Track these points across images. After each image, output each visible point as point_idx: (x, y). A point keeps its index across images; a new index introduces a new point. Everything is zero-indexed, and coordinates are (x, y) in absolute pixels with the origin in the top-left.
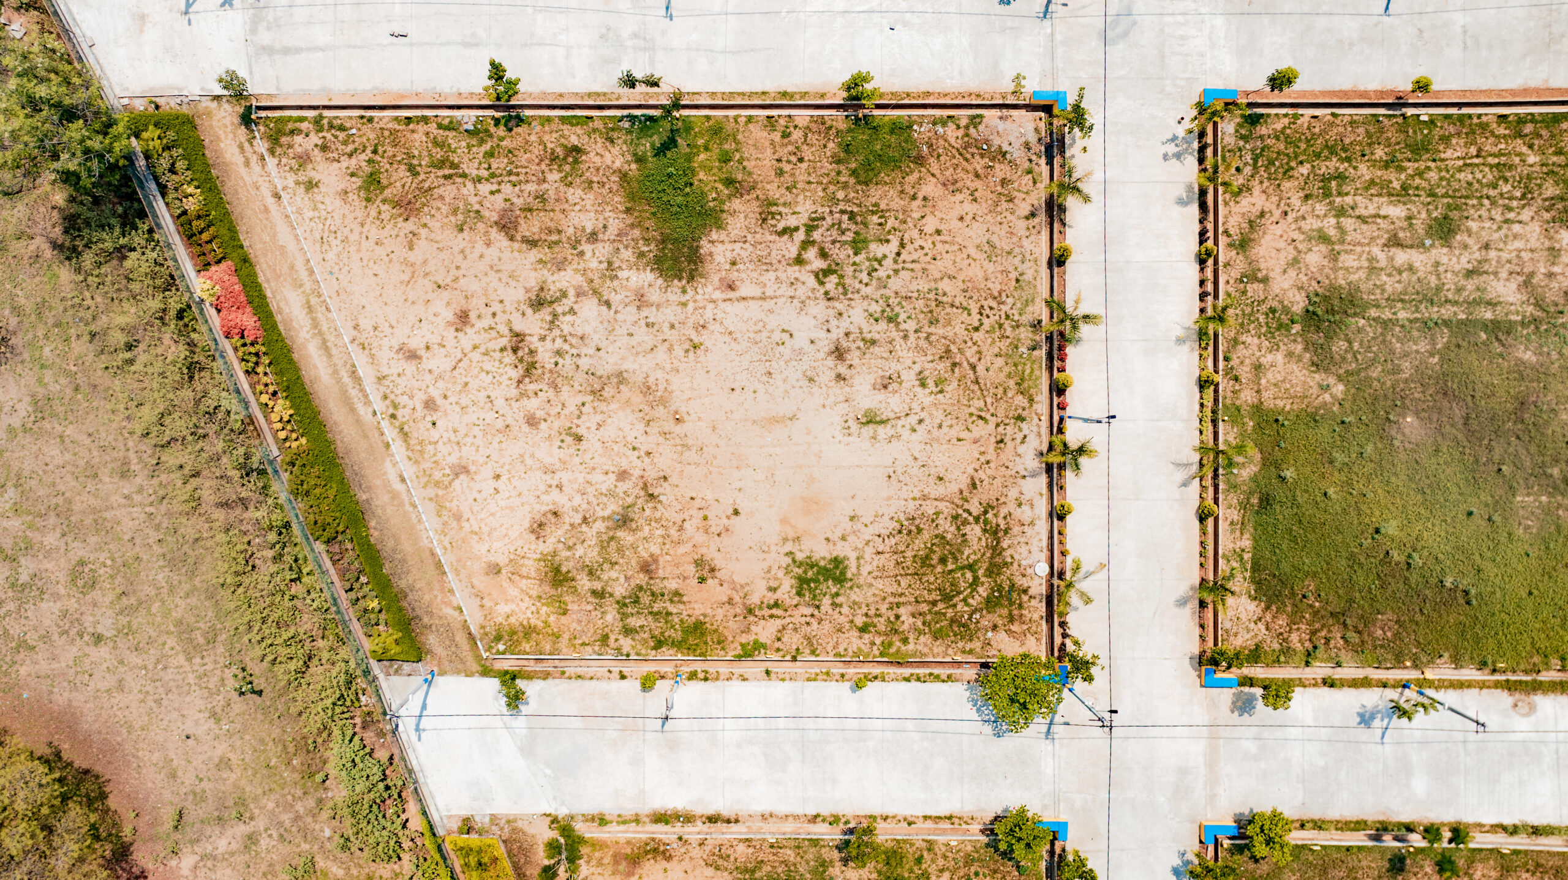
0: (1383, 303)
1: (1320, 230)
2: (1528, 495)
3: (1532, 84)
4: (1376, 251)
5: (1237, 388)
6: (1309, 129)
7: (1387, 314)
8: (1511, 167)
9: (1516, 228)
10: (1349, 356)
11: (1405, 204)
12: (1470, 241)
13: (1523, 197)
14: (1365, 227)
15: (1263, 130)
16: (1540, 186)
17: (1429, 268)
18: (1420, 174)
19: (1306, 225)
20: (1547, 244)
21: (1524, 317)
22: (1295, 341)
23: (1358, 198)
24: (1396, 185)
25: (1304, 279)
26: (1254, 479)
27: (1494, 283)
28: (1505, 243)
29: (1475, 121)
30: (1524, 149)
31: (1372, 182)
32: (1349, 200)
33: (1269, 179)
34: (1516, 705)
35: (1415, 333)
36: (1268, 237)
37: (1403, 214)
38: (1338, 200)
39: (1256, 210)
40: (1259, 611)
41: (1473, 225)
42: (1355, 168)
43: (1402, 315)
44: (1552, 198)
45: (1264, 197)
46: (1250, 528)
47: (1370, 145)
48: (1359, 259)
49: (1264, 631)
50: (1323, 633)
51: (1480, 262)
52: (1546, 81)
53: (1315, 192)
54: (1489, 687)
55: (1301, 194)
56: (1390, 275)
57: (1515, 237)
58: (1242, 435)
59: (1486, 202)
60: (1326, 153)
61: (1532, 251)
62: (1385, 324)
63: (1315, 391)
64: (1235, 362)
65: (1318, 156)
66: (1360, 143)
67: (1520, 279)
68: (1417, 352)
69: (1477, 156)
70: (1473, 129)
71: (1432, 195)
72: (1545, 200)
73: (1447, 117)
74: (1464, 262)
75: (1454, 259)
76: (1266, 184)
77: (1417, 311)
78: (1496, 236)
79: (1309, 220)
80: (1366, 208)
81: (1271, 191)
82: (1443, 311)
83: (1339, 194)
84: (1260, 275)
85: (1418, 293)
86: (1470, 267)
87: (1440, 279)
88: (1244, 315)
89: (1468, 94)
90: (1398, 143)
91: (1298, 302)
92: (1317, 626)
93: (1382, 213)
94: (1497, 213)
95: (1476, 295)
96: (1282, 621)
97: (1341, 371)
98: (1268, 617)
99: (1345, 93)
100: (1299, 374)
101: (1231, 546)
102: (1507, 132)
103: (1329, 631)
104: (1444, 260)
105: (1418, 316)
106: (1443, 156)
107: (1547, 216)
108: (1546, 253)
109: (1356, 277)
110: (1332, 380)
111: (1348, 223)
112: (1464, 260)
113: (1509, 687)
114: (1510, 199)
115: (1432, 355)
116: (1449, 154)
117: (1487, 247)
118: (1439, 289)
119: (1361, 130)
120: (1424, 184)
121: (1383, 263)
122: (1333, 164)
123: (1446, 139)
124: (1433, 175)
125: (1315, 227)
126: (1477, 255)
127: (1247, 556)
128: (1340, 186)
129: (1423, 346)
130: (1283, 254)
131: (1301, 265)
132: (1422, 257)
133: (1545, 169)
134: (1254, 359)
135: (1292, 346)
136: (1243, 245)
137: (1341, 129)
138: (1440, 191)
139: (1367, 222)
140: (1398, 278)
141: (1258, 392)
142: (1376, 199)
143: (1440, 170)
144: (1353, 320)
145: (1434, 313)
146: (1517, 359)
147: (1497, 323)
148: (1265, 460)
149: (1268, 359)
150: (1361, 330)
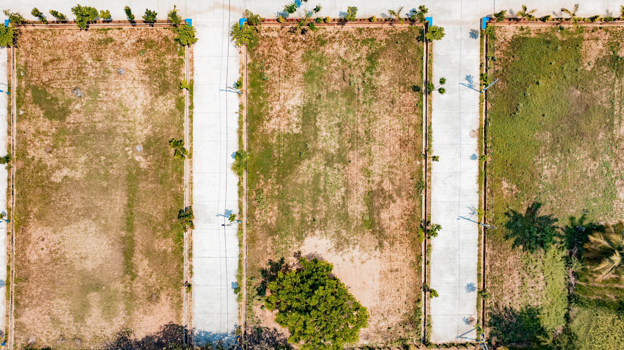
0: (620, 85)
2: (550, 137)
5: (590, 32)
7: (616, 86)
10: (601, 72)
21: (615, 135)
22: (607, 53)
26: (556, 37)
34: (474, 131)
35: (609, 96)
40: (508, 40)
43: (616, 91)
46: (537, 36)
49: (501, 41)
50: (500, 63)
54: (480, 122)
58: (572, 33)
62: (612, 86)
63: (588, 60)
64: (599, 31)
68: (602, 97)
77: (618, 97)
82: (617, 106)
88: (617, 34)
91: (621, 54)
92: (502, 61)
96: (504, 48)
97: (595, 69)
98: (506, 43)
100: (594, 54)
101: (532, 29)
103: (501, 65)
105: (616, 97)
110: (592, 66)
113: (480, 129)
115: (601, 102)
127: (528, 35)
129: (604, 99)
134: (600, 38)
135: (605, 52)
141: (588, 39)
144: (614, 73)
145: (616, 103)
146: (599, 132)
147: (613, 125)
148: (563, 42)
149: (600, 43)
150: (611, 76)
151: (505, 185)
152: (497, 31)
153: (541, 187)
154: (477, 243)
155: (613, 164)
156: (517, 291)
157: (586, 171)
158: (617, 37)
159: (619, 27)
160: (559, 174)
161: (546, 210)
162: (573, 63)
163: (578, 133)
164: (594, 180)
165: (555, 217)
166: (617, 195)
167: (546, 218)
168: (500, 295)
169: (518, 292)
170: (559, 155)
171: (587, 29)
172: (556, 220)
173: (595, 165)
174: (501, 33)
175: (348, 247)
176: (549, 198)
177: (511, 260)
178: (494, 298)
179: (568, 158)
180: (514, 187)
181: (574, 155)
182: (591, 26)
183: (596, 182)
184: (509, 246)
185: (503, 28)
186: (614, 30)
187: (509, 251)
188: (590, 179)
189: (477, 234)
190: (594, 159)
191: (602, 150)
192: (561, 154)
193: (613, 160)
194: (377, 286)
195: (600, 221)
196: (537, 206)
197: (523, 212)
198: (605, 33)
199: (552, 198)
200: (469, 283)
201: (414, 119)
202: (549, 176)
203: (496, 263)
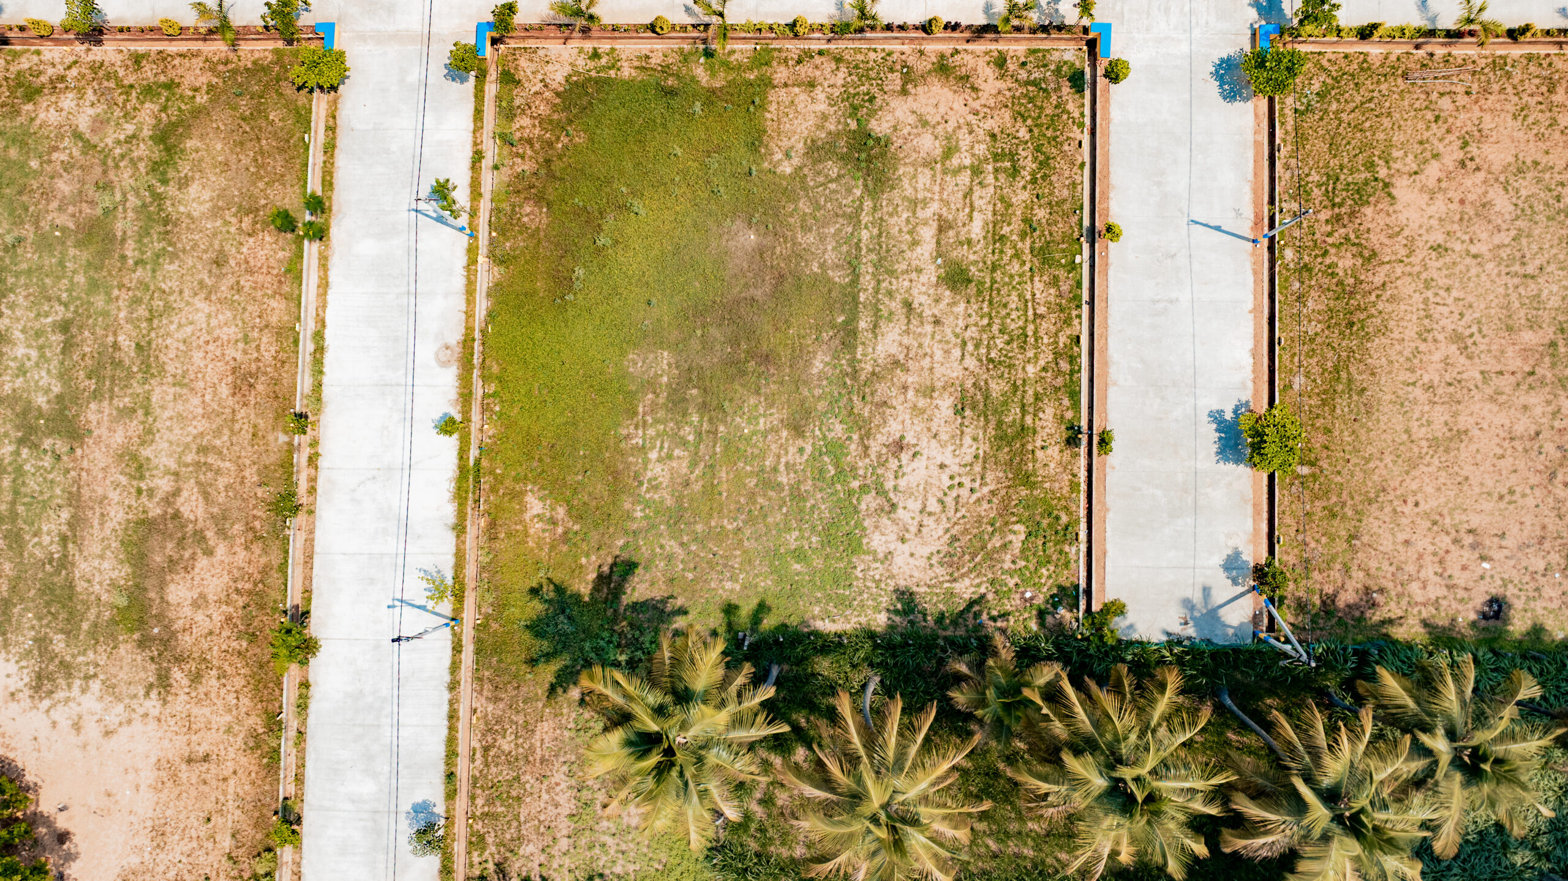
0: (878, 215)
1: (957, 149)
2: (669, 365)
3: (1112, 370)
4: (935, 207)
5: (790, 63)
6: (1068, 138)
7: (865, 218)
8: (1022, 348)
9: (957, 352)
10: (821, 179)
11: (985, 238)
12: (942, 305)
13: (991, 360)
14: (960, 195)
15: (1066, 89)
16: (1001, 377)
17: (914, 263)
18: (1017, 255)
19: (963, 133)
20: (939, 385)
21: (860, 361)
22: (839, 122)
23: (991, 190)
24: (1006, 230)
25: (905, 132)
26: (693, 79)
27: (897, 330)
28: (940, 341)
29: (1074, 313)
30: (1042, 363)
31: (1009, 205)
32: (990, 179)
33: (1013, 97)
34: (447, 348)
35: (845, 248)
36: (950, 95)
37: (973, 236)
38: (990, 168)
39: (979, 83)
40: (554, 85)
41: (961, 308)
42: (1024, 187)
43: (865, 235)
44: (987, 389)
45: (995, 92)
46: (642, 76)
47: (1050, 204)
48: (925, 189)
49: (533, 90)
50: (529, 152)
51: (920, 315)
52: (1115, 384)
53: (999, 144)
54: (467, 322)
55: (996, 131)
56: (908, 221)
57: (947, 352)
58: (739, 67)
59: (985, 321)
60: (1041, 158)
61: (931, 369)
62: (854, 218)
63: (785, 143)
64: (818, 60)
65: (1038, 149)
66: (1051, 194)
67: (901, 357)
68: (825, 251)
69: (1035, 314)
70: (1064, 312)
71: (994, 268)
72: (986, 383)
73: (1079, 284)
74: (920, 299)
75: (924, 289)
76: (1008, 94)
77: (869, 250)
78: (948, 331)
79: (969, 139)
80: (981, 197)
81: (1000, 98)
82: (868, 277)
83: (996, 170)
84: (910, 86)
85: (888, 251)
86: (915, 305)
87: (903, 273)
88: (868, 70)
89: (1103, 304)
90: (1051, 234)
91: (880, 127)
92: (537, 146)
93: (975, 214)
94: (972, 332)
95: (885, 313)
96: (543, 109)
97: (806, 171)
98: (548, 94)
99: (1107, 176)
100: (804, 127)
101: (624, 57)
102: (1061, 345)
103: (531, 157)
104: (923, 278)
105: (864, 252)
106: (1037, 279)
107: (969, 384)
108: (928, 383)
109: (907, 186)
110: (796, 161)
111: (965, 178)
112: (923, 299)
113: (467, 342)
114: (988, 347)
115: (822, 266)
116: (1039, 286)
117: (937, 322)
118: (891, 273)
119: (1065, 193)
120: (1006, 259)
121: (920, 214)
122: (1028, 164)
123: (1055, 282)
124: (1015, 268)
125: (961, 143)
126: (927, 312)
127: (612, 73)
128: (1005, 170)
129: (830, 257)
130: (933, 111)
131: (920, 129)
132: (927, 255)
133: (1020, 382)
134: (821, 80)
135: (833, 120)
136: (943, 68)
137: (1067, 174)
138: (998, 275)
139: (965, 197)
140: (905, 229)
141: (786, 85)
142: (990, 208)
143: (1020, 276)
144: (860, 182)
145: (866, 270)
146: (815, 353)
147: (854, 333)
148: (713, 91)
149: (820, 94)
150: (849, 191)
151: (535, 505)
152: (523, 62)
153: (639, 514)
154: (447, 678)
155: (853, 447)
156: (564, 826)
157: (775, 470)
158: (869, 78)
159: (875, 50)
160: (693, 477)
161: (652, 585)
162: (740, 153)
163: (751, 354)
164: (797, 495)
165: (680, 602)
166: (865, 541)
167: (655, 607)
168: (512, 840)
169: (565, 832)
170: (695, 418)
171: (784, 55)
172: (683, 611)
173: (801, 450)
174: (533, 67)
175: (69, 686)
176: (662, 547)
177: (545, 730)
178: (493, 849)
179: (722, 428)
180: (561, 512)
181: (738, 419)
182: (793, 47)
183: (805, 500)
184: (541, 691)
185: (541, 53)
186: (860, 57)
187: (540, 705)
188: (786, 492)
189: (449, 652)
190: (798, 431)
191: (821, 406)
192: (702, 418)
193: (855, 437)
194: (145, 805)
195: (814, 618)
196: (624, 569)
197: (583, 587)
198: (833, 66)
199: (672, 546)
200: (419, 799)
201: (277, 309)
202: (665, 481)
203: (500, 741)
